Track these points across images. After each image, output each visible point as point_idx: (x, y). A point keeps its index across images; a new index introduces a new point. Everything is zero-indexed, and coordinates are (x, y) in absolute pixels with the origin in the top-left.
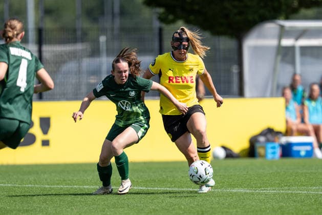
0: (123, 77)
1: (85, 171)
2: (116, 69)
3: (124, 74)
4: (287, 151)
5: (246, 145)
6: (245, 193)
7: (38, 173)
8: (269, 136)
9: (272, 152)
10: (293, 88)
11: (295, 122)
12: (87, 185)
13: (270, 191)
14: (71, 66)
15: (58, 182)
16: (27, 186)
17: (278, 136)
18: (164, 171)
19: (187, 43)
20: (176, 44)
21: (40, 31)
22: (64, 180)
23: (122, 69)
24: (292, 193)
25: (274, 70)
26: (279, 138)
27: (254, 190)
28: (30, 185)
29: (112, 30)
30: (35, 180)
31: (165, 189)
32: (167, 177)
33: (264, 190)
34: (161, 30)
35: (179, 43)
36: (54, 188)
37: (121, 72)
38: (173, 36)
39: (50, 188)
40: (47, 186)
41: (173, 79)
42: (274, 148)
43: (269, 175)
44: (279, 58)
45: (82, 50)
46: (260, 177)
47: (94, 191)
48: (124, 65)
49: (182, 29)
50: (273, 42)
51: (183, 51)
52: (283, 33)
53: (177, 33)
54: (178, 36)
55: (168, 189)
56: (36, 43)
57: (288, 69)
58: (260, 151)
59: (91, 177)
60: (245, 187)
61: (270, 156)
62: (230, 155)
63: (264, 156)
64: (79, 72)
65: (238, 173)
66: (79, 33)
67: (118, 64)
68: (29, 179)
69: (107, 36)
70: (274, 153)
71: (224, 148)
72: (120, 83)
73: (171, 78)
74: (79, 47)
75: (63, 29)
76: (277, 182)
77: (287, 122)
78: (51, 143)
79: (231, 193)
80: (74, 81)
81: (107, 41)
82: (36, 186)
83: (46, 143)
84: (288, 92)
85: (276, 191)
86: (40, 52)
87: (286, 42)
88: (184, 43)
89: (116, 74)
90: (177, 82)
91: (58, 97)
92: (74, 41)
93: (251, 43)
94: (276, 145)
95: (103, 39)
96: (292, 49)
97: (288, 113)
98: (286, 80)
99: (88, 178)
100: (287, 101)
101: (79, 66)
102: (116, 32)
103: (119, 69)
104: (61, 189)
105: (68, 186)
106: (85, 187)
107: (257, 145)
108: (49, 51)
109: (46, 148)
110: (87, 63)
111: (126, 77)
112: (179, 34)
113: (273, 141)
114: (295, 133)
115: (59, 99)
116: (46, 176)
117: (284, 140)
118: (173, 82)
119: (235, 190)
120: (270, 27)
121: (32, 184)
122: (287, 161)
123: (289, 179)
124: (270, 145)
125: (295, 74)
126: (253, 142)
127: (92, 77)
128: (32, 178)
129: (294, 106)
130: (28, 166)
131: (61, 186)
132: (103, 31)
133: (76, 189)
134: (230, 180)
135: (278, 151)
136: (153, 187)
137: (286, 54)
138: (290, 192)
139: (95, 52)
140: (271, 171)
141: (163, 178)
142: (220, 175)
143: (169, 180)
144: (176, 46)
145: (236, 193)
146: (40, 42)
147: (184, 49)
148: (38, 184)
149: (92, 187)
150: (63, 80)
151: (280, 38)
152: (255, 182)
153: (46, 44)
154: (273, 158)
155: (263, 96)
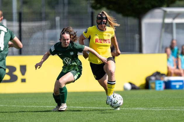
0: (66, 43)
1: (47, 97)
2: (62, 38)
3: (67, 41)
4: (168, 85)
5: (143, 82)
6: (143, 110)
7: (19, 99)
8: (158, 77)
9: (159, 86)
10: (172, 48)
11: (173, 68)
12: (49, 106)
13: (158, 109)
14: (39, 35)
15: (31, 104)
16: (12, 106)
17: (163, 76)
18: (95, 97)
19: (106, 20)
20: (99, 21)
21: (20, 14)
22: (35, 103)
23: (65, 38)
24: (171, 110)
25: (161, 37)
26: (163, 78)
27: (148, 108)
28: (14, 106)
29: (64, 13)
30: (17, 103)
31: (95, 108)
32: (96, 101)
33: (155, 108)
34: (92, 13)
35: (101, 20)
36: (28, 107)
37: (65, 40)
38: (97, 16)
39: (26, 107)
40: (24, 106)
41: (98, 40)
42: (160, 83)
43: (157, 99)
44: (163, 30)
45: (45, 25)
46: (151, 101)
47: (52, 109)
48: (67, 36)
49: (103, 12)
50: (160, 21)
51: (103, 25)
52: (166, 15)
53: (99, 14)
54: (100, 16)
55: (97, 108)
56: (18, 21)
57: (169, 36)
58: (152, 85)
59: (51, 101)
60: (143, 107)
61: (158, 88)
62: (134, 88)
63: (154, 88)
64: (43, 38)
65: (139, 98)
66: (43, 15)
67: (64, 35)
68: (13, 102)
69: (60, 17)
70: (160, 87)
71: (131, 83)
72: (65, 47)
73: (97, 40)
74: (43, 23)
75: (34, 13)
76: (162, 104)
77: (168, 68)
78: (27, 81)
79: (134, 110)
80: (40, 44)
81: (60, 20)
82: (18, 106)
83: (23, 81)
84: (169, 50)
85: (161, 109)
86: (20, 26)
87: (168, 21)
88: (104, 20)
89: (62, 41)
90: (100, 42)
91: (31, 53)
92: (41, 20)
93: (146, 21)
94: (162, 82)
95: (58, 19)
96: (171, 25)
97: (169, 63)
98: (167, 43)
99: (49, 101)
100: (168, 56)
101: (44, 35)
102: (65, 14)
103: (64, 38)
104: (33, 108)
105: (37, 106)
106: (47, 106)
107: (150, 82)
108: (25, 26)
109: (24, 84)
110: (48, 33)
111: (68, 43)
112: (101, 15)
113: (160, 80)
114: (173, 74)
115: (32, 54)
116: (24, 100)
117: (166, 79)
118: (98, 42)
119: (137, 109)
120: (158, 12)
121: (15, 105)
122: (168, 91)
123: (169, 102)
124: (158, 82)
125: (173, 40)
126: (148, 80)
127: (51, 42)
128: (15, 101)
129: (172, 58)
130: (13, 94)
131: (33, 106)
132: (58, 14)
133: (41, 108)
134: (134, 102)
135: (163, 86)
136: (88, 107)
137: (167, 28)
138: (170, 110)
139: (53, 27)
140: (158, 98)
141: (94, 101)
142: (128, 100)
143: (98, 102)
144: (99, 23)
145: (137, 110)
146: (20, 20)
147: (104, 24)
148: (19, 105)
149: (51, 107)
150: (34, 43)
151: (164, 18)
152: (149, 104)
153: (23, 21)
154: (160, 90)
155: (154, 52)
